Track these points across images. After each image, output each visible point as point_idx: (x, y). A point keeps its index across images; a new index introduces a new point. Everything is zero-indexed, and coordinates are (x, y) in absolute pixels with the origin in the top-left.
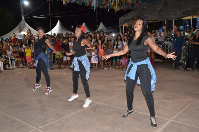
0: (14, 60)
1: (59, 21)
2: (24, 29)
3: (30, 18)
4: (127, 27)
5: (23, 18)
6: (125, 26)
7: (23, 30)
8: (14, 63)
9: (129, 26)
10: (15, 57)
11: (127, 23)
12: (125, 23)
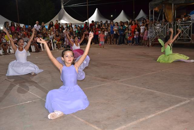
0: (55, 42)
1: (97, 9)
2: (63, 17)
3: (69, 6)
4: (158, 11)
5: (62, 7)
6: (156, 11)
7: (63, 19)
8: (55, 44)
9: (159, 10)
10: (57, 40)
11: (158, 8)
12: (155, 8)
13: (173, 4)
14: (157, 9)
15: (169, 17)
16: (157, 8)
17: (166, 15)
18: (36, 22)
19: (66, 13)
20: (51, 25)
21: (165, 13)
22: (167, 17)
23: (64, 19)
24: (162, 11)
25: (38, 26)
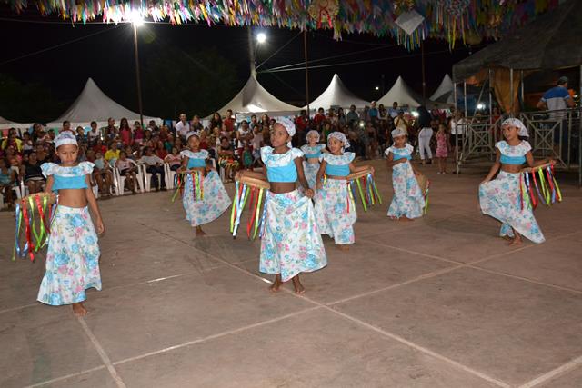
1: (336, 74)
2: (254, 98)
3: (269, 71)
4: (477, 85)
5: (254, 73)
6: (471, 85)
7: (253, 101)
9: (480, 83)
11: (476, 78)
12: (469, 77)
13: (512, 70)
14: (472, 80)
15: (504, 99)
16: (473, 78)
17: (497, 94)
18: (179, 115)
19: (261, 88)
20: (215, 123)
21: (496, 91)
22: (501, 100)
23: (255, 104)
24: (487, 86)
25: (184, 125)
